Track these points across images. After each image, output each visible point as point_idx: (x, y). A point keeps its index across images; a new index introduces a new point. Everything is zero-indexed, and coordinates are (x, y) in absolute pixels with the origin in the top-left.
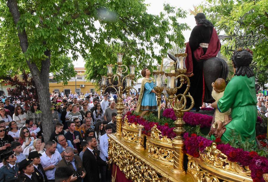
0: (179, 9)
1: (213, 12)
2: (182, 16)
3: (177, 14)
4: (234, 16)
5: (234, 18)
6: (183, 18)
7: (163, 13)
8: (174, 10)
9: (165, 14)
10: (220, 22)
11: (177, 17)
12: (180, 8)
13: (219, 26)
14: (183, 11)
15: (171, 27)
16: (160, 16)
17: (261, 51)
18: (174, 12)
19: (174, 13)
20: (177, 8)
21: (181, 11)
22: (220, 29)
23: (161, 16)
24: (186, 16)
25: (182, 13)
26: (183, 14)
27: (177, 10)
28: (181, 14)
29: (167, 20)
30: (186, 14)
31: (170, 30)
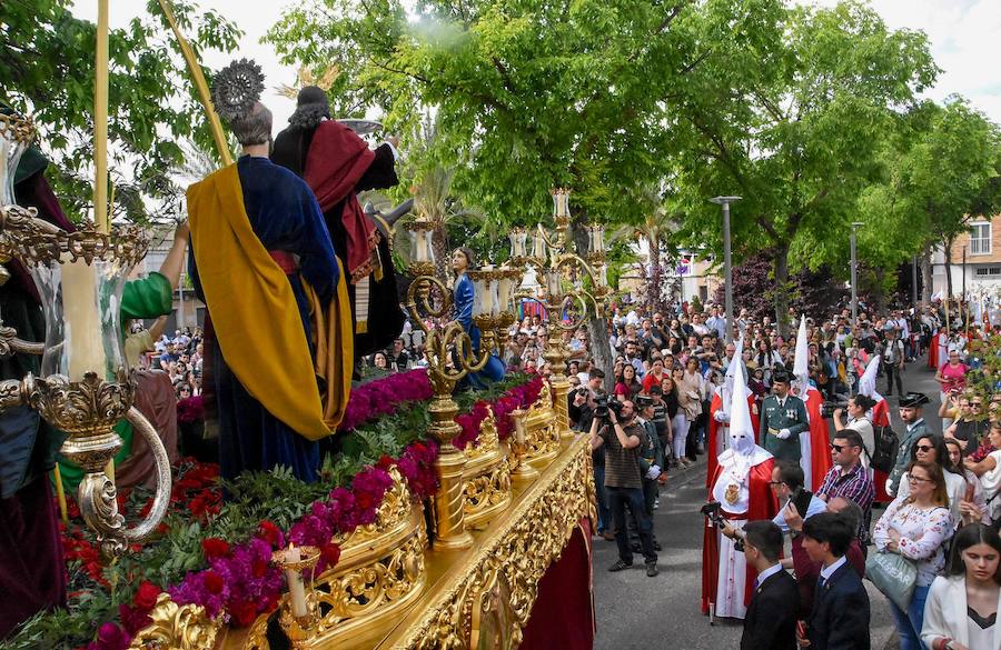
0: (208, 15)
1: (338, 38)
2: (223, 41)
3: (200, 35)
4: (404, 61)
5: (407, 66)
6: (225, 50)
7: (143, 24)
8: (190, 15)
9: (152, 27)
10: (364, 77)
11: (202, 44)
12: (213, 12)
13: (362, 90)
14: (223, 24)
15: (178, 81)
16: (130, 36)
17: (491, 176)
18: (190, 25)
19: (188, 29)
20: (200, 12)
21: (215, 23)
22: (367, 99)
23: (136, 36)
24: (234, 45)
25: (221, 32)
26: (225, 36)
27: (202, 17)
28: (217, 36)
29: (162, 52)
30: (235, 37)
31: (172, 93)
